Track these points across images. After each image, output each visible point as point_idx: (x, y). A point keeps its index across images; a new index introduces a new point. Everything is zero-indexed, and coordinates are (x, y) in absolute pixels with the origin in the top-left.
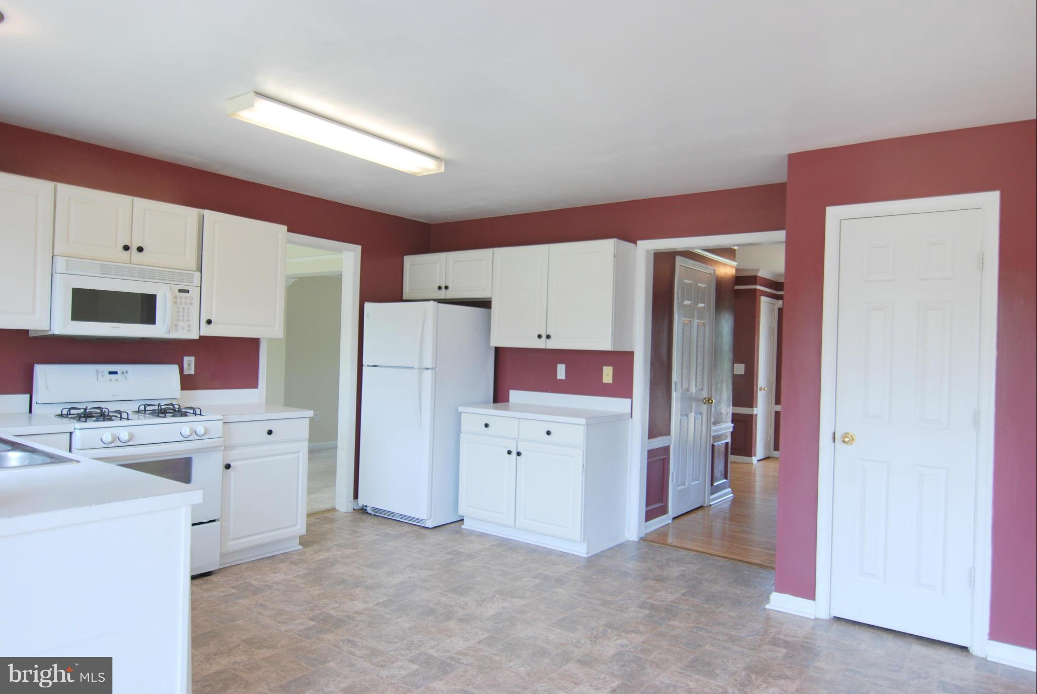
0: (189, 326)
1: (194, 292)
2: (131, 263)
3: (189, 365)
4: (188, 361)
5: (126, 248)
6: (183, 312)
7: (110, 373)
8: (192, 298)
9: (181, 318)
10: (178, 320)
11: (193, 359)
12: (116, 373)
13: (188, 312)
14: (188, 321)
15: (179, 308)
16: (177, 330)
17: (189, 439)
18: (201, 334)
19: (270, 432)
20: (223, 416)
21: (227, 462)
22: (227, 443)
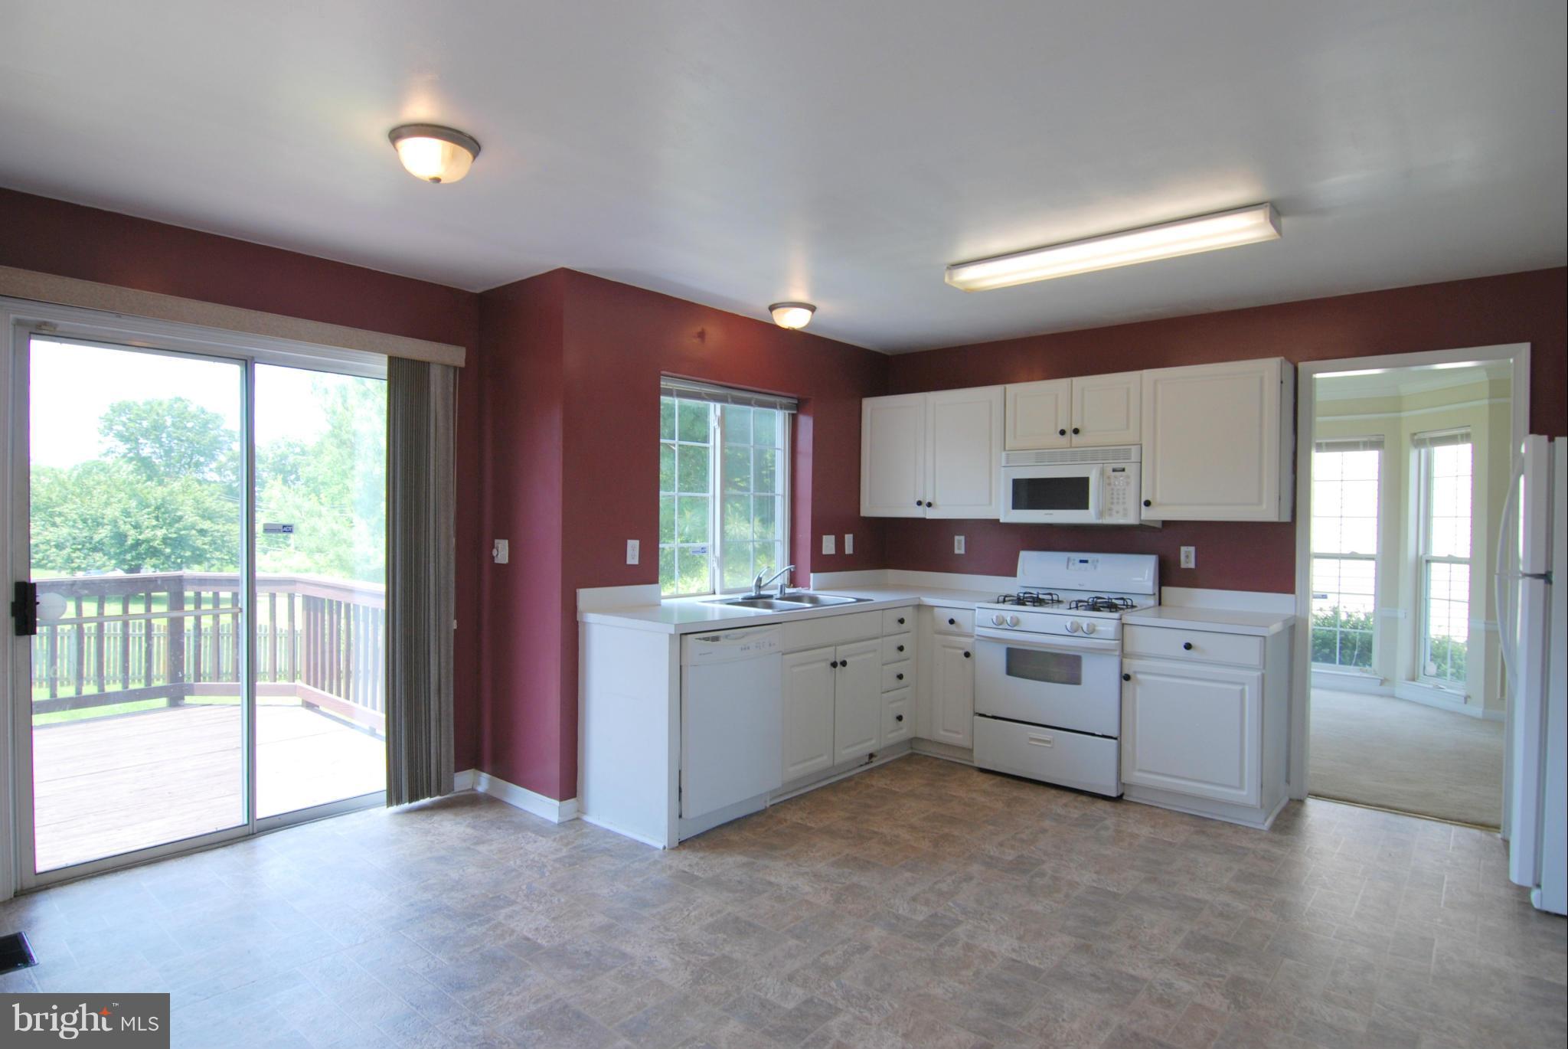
0: (1125, 509)
1: (1132, 470)
2: (1071, 447)
3: (1187, 557)
4: (1186, 552)
5: (1063, 432)
6: (1121, 494)
7: (1081, 561)
8: (1128, 477)
9: (1115, 501)
10: (1112, 503)
11: (1192, 549)
12: (1086, 562)
13: (1124, 494)
14: (1124, 503)
15: (1113, 490)
16: (1110, 515)
17: (1075, 634)
18: (1142, 518)
19: (1188, 646)
20: (1121, 615)
21: (1126, 671)
22: (1128, 649)
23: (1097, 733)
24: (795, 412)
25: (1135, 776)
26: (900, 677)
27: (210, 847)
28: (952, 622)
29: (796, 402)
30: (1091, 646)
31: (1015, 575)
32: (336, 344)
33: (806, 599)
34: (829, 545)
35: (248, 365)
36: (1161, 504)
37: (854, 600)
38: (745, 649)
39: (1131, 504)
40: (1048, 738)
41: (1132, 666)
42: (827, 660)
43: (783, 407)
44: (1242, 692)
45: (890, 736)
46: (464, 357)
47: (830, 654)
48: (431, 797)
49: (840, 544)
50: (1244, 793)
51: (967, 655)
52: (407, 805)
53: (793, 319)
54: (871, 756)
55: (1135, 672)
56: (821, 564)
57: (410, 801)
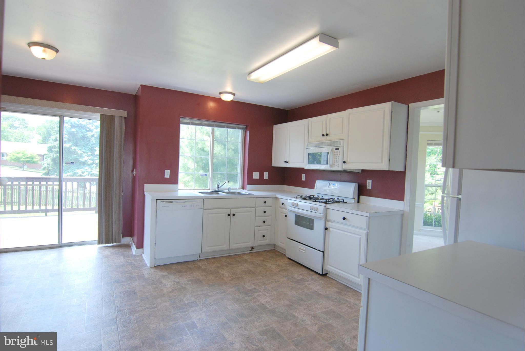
0: (338, 164)
1: (341, 149)
3: (369, 184)
4: (369, 182)
5: (323, 135)
6: (337, 158)
7: (333, 184)
8: (340, 152)
10: (335, 162)
11: (371, 181)
13: (338, 158)
14: (338, 162)
15: (335, 157)
16: (334, 167)
17: (312, 211)
18: (343, 168)
19: (344, 219)
20: (326, 205)
21: (327, 227)
22: (328, 218)
23: (317, 249)
24: (245, 130)
25: (329, 268)
26: (264, 222)
27: (46, 248)
28: (283, 204)
29: (246, 127)
30: (318, 216)
31: (314, 188)
32: (88, 111)
33: (236, 193)
34: (256, 175)
35: (61, 117)
36: (349, 163)
37: (248, 194)
38: (184, 206)
39: (341, 162)
40: (304, 249)
41: (329, 225)
42: (226, 213)
43: (240, 129)
44: (360, 239)
45: (259, 242)
46: (127, 114)
47: (228, 211)
48: (112, 243)
49: (261, 176)
50: (359, 280)
51: (286, 216)
52: (104, 245)
53: (227, 98)
54: (252, 248)
55: (329, 227)
56: (251, 181)
57: (105, 244)
